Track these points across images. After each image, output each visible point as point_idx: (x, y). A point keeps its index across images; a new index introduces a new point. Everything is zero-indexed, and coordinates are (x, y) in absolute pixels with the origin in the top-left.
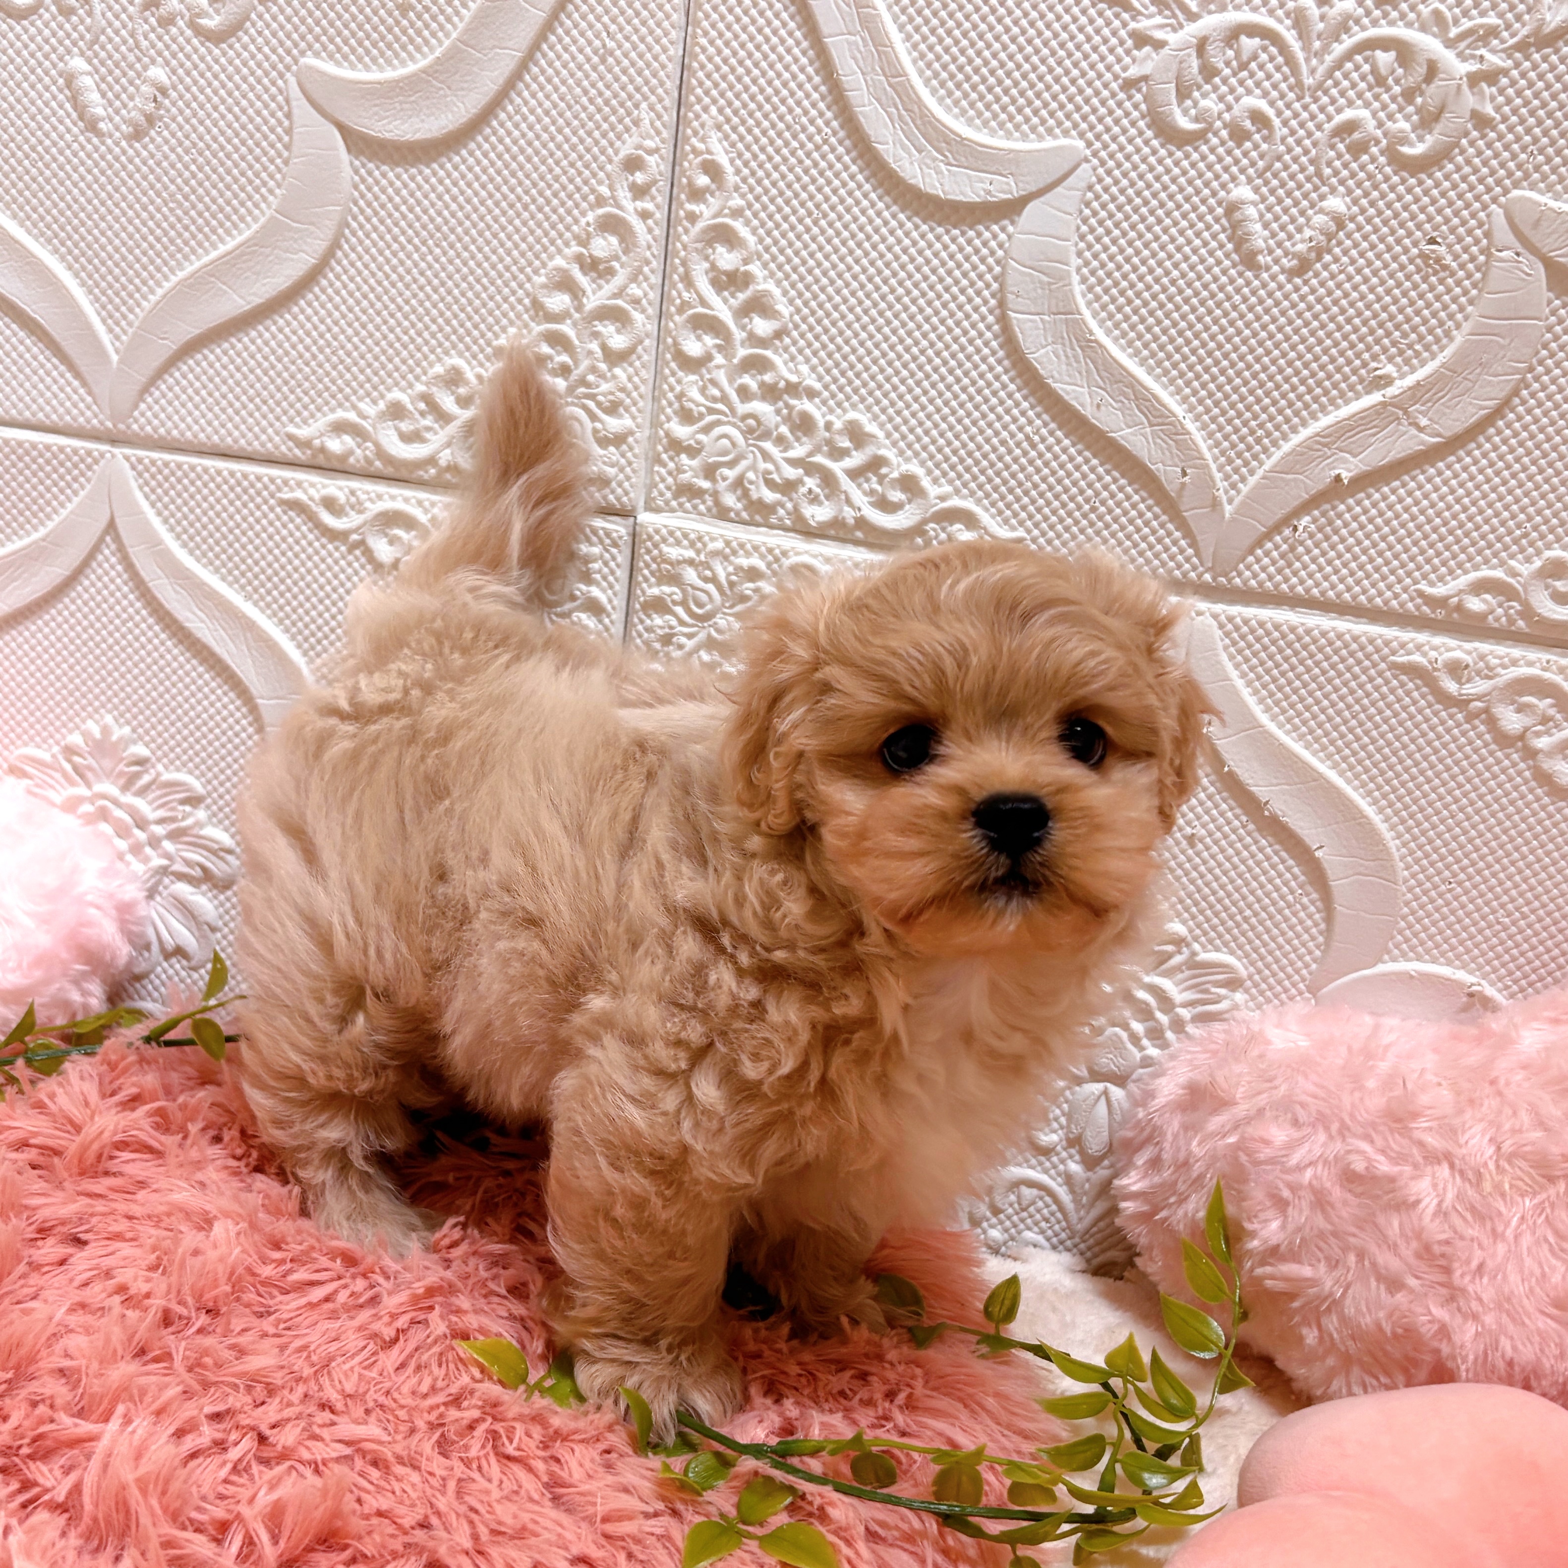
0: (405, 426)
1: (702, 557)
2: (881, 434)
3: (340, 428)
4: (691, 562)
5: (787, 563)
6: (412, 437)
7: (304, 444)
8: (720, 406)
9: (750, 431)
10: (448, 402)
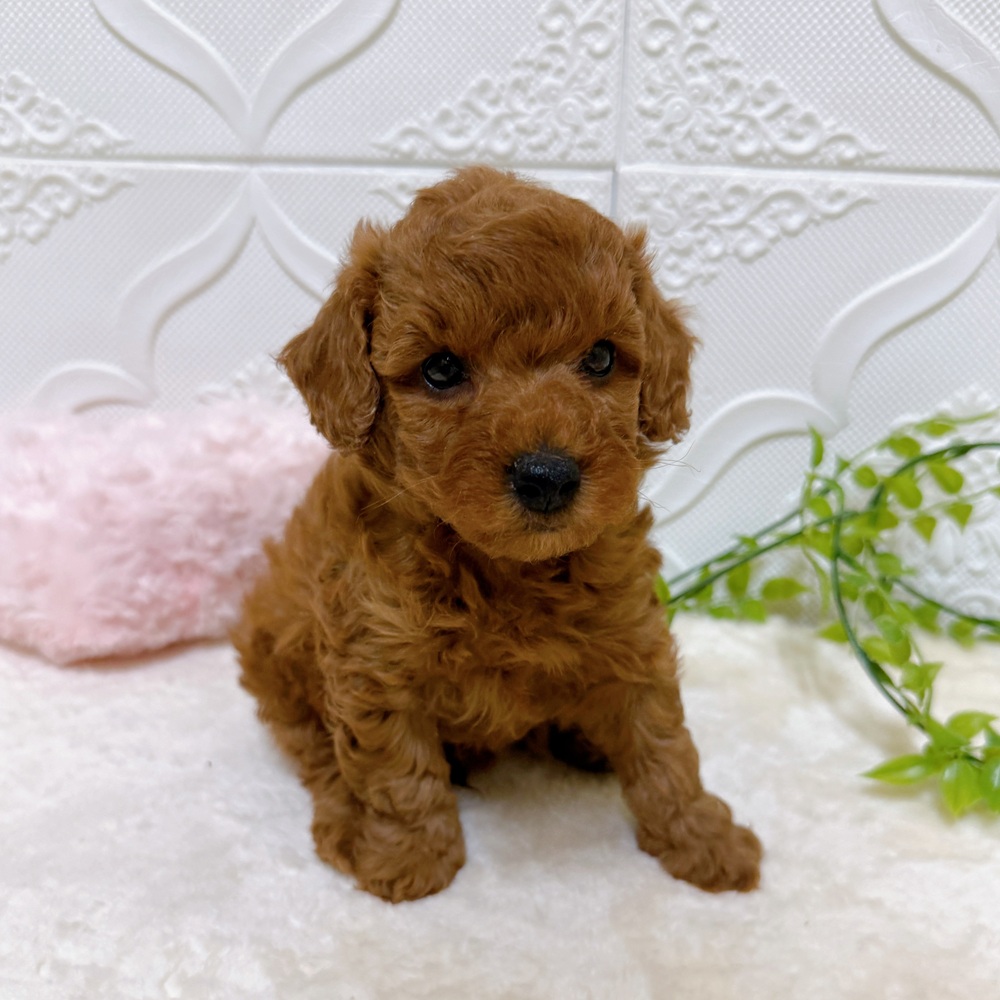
0: (452, 125)
1: (665, 191)
2: (787, 89)
3: (408, 132)
4: (656, 195)
5: (725, 186)
6: (458, 133)
7: (384, 147)
8: (675, 84)
9: (695, 98)
10: (483, 106)
